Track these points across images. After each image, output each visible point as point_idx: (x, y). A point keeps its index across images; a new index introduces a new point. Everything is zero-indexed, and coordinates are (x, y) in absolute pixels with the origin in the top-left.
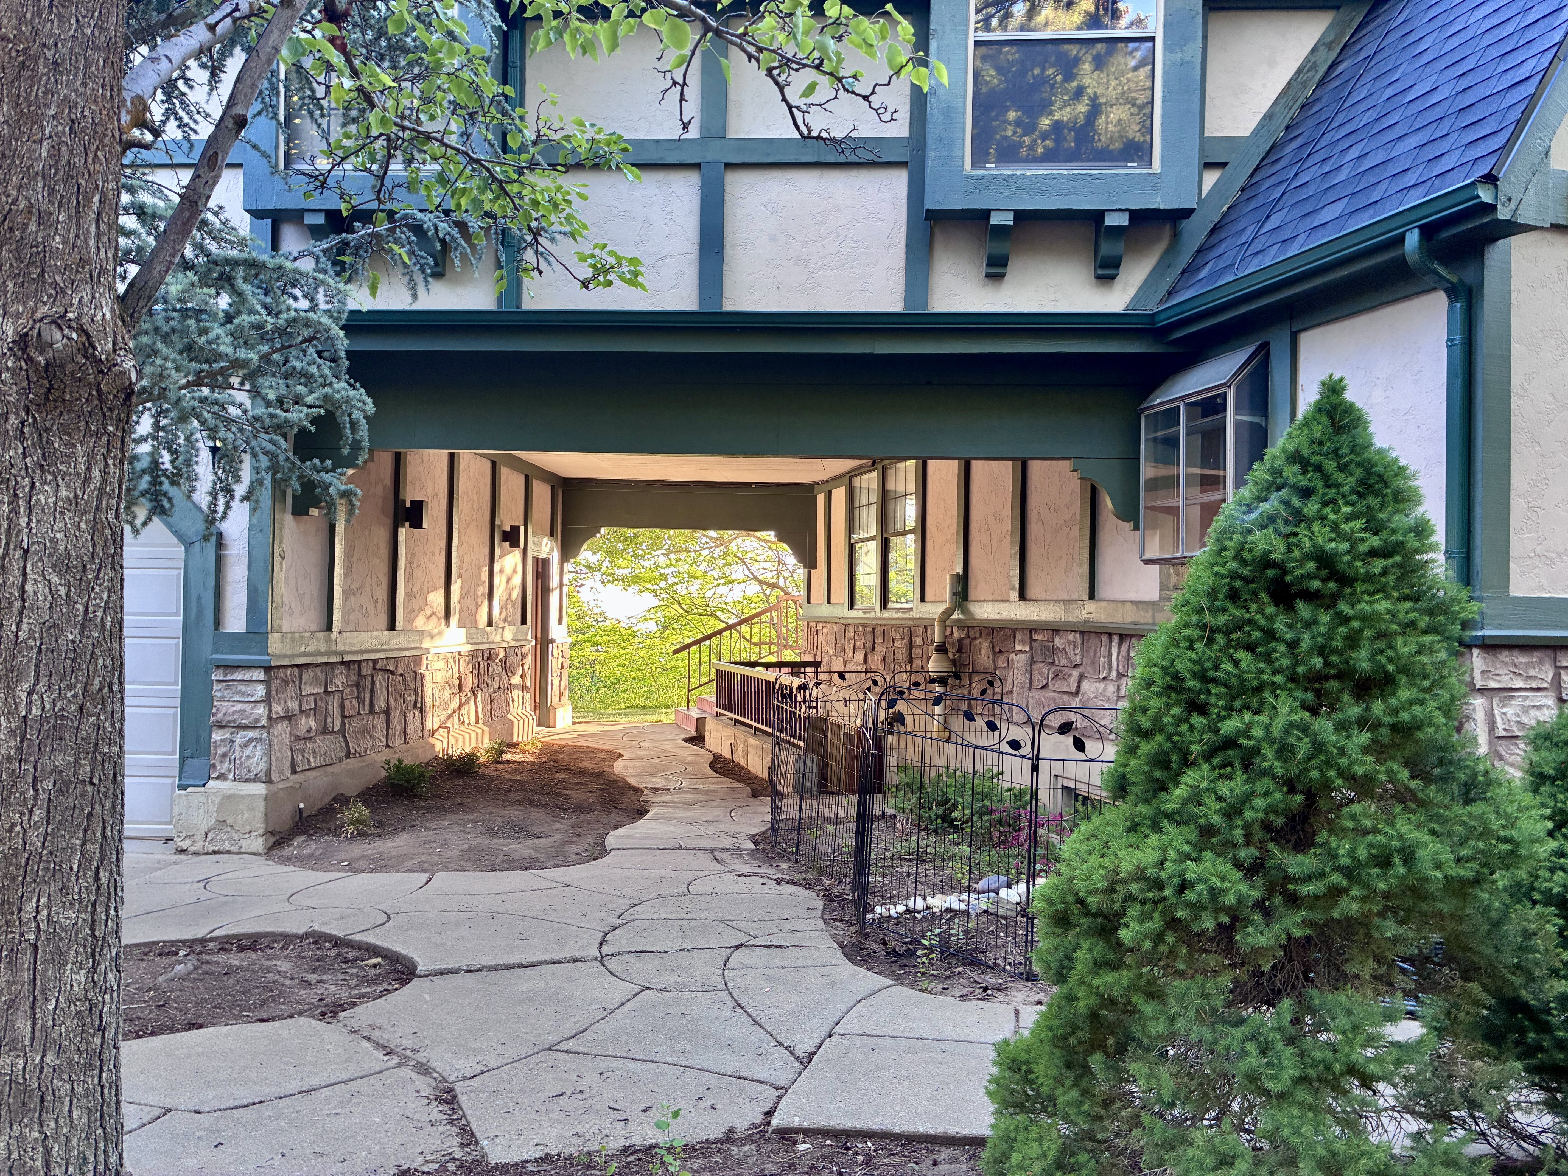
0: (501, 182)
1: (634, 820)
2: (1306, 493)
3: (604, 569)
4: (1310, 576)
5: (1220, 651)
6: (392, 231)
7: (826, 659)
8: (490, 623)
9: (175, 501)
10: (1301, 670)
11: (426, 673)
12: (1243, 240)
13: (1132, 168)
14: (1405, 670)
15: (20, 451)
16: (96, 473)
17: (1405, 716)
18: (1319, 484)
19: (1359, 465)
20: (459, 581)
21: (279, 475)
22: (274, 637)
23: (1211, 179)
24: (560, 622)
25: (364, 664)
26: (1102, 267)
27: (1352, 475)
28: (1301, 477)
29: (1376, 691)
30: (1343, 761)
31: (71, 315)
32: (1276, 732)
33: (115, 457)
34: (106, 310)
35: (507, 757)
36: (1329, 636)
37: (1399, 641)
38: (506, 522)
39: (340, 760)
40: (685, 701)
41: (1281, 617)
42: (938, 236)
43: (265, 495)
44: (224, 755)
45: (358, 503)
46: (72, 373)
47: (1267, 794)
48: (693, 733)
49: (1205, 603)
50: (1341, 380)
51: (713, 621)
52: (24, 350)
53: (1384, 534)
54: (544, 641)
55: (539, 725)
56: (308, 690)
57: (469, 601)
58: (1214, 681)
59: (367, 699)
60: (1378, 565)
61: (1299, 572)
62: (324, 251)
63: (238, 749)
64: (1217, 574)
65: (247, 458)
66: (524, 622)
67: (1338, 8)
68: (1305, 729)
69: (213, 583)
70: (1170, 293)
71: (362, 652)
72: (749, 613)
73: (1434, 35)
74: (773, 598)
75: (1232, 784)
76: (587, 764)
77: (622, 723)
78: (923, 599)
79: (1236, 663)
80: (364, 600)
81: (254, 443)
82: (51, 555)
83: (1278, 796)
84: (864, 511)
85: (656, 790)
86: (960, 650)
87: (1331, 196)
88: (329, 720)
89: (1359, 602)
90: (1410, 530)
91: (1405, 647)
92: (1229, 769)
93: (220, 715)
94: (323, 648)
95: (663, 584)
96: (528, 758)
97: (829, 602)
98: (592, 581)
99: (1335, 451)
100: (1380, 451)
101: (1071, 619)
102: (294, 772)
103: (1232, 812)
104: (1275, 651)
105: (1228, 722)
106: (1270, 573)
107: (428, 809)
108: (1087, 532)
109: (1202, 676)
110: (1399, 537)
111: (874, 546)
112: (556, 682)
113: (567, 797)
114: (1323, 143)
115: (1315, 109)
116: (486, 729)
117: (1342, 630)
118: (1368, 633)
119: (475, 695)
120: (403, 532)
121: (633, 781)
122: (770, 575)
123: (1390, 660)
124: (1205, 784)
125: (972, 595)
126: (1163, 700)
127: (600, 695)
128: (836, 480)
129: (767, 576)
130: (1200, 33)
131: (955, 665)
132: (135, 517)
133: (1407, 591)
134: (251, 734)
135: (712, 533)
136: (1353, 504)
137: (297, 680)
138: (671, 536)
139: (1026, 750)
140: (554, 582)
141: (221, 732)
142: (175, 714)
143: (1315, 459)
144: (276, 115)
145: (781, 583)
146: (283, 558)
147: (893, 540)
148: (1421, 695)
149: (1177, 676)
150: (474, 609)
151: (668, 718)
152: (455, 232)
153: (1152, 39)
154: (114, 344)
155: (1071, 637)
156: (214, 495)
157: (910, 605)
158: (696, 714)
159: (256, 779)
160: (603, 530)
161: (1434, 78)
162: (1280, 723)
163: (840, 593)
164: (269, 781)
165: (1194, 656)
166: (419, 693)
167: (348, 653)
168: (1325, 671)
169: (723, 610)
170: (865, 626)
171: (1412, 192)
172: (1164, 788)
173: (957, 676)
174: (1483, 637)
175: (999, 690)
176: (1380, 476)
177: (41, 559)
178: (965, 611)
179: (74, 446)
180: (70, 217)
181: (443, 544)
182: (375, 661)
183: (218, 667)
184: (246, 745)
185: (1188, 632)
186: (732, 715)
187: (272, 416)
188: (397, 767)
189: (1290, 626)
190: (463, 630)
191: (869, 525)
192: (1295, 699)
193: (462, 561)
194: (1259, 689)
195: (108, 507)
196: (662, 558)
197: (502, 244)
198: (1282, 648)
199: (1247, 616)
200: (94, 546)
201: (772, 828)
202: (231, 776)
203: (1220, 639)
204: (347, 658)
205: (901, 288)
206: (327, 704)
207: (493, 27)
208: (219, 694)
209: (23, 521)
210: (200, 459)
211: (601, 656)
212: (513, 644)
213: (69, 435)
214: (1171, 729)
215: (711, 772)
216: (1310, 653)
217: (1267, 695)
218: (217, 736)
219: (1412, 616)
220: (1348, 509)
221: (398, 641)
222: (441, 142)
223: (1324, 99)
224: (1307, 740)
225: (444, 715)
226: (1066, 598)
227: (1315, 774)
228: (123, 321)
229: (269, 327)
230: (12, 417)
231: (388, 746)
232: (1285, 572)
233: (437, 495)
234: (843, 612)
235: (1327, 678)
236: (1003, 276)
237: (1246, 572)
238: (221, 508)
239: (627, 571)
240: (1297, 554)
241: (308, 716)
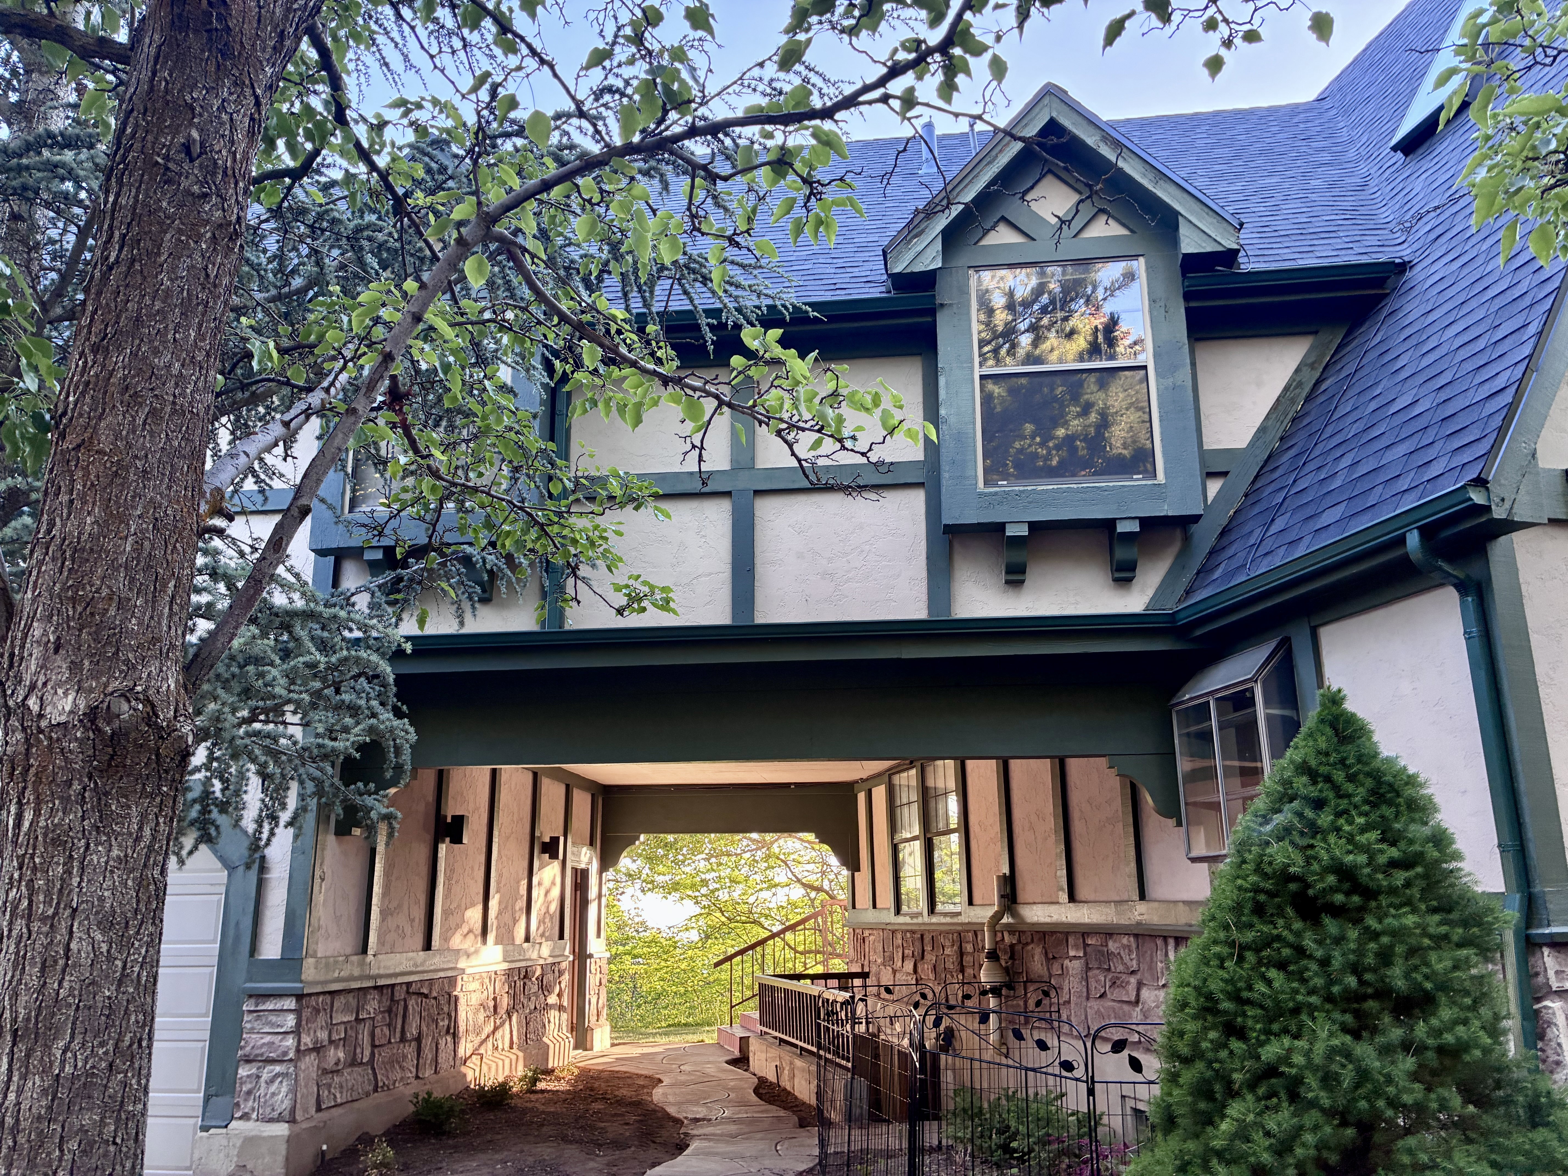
0: (542, 526)
1: (674, 1156)
2: (1319, 804)
3: (644, 876)
4: (1333, 890)
5: (1252, 969)
6: (443, 564)
7: (874, 969)
8: (527, 939)
9: (222, 829)
10: (1336, 989)
11: (461, 995)
12: (1252, 542)
13: (1138, 480)
14: (1444, 987)
15: (80, 814)
16: (147, 832)
17: (1449, 1038)
18: (1331, 795)
19: (1368, 774)
20: (497, 896)
21: (323, 800)
22: (309, 963)
23: (1214, 487)
24: (599, 935)
25: (397, 988)
26: (1119, 569)
27: (1363, 785)
28: (1312, 788)
29: (1417, 1011)
30: (1391, 1090)
31: (139, 688)
32: (1318, 1060)
33: (166, 817)
34: (172, 683)
35: (541, 1085)
36: (1360, 952)
37: (1433, 957)
38: (546, 834)
39: (368, 1095)
40: (728, 1018)
41: (1308, 934)
42: (957, 547)
43: (310, 819)
44: (249, 1093)
45: (397, 826)
46: (135, 740)
47: (1316, 1128)
48: (737, 1054)
49: (1230, 919)
50: (1339, 691)
51: (756, 929)
52: (93, 722)
53: (1402, 844)
54: (582, 955)
55: (576, 1047)
56: (339, 1018)
57: (507, 917)
58: (1249, 1002)
59: (399, 1026)
60: (1400, 877)
61: (1320, 886)
62: (379, 587)
63: (263, 1085)
64: (1240, 888)
65: (294, 786)
66: (561, 937)
67: (1316, 333)
68: (1348, 1055)
69: (252, 908)
70: (1188, 593)
71: (396, 975)
72: (794, 919)
73: (1410, 353)
74: (817, 903)
75: (1280, 1116)
76: (624, 1092)
77: (660, 1045)
78: (971, 903)
79: (1269, 982)
80: (401, 920)
81: (301, 770)
82: (97, 913)
83: (1328, 1130)
84: (906, 809)
85: (697, 1120)
86: (1012, 957)
87: (1329, 501)
88: (358, 1050)
89: (1386, 915)
90: (1428, 840)
91: (1440, 962)
92: (1275, 1100)
93: (248, 1049)
94: (356, 972)
95: (704, 891)
96: (563, 1086)
97: (874, 906)
98: (632, 889)
99: (1342, 761)
100: (1388, 760)
101: (1123, 922)
102: (319, 1109)
103: (1283, 1148)
104: (1307, 969)
105: (1268, 1048)
106: (1293, 886)
107: (456, 1148)
108: (1131, 830)
109: (1236, 997)
110: (1417, 848)
111: (917, 845)
112: (594, 1000)
113: (604, 1131)
114: (1317, 452)
115: (1305, 422)
116: (521, 1054)
117: (1372, 945)
118: (1399, 949)
119: (510, 1017)
120: (443, 848)
121: (672, 1111)
122: (814, 877)
123: (1427, 977)
124: (1251, 1117)
125: (1022, 896)
126: (1199, 1024)
127: (641, 1011)
128: (875, 779)
129: (812, 879)
130: (1188, 361)
131: (1008, 974)
132: (181, 848)
133: (1435, 903)
134: (278, 1068)
135: (755, 836)
136: (1366, 814)
137: (328, 1008)
138: (710, 841)
139: (1079, 1072)
140: (593, 893)
141: (247, 1067)
142: (203, 1048)
143: (1323, 769)
144: (344, 467)
145: (826, 887)
146: (323, 880)
147: (936, 840)
148: (1462, 1015)
149: (1209, 997)
150: (511, 923)
151: (710, 1037)
152: (502, 564)
153: (1145, 368)
154: (176, 711)
155: (1125, 940)
156: (259, 822)
157: (958, 909)
158: (740, 1033)
159: (279, 1119)
160: (642, 837)
161: (1414, 391)
162: (1320, 1048)
163: (886, 898)
164: (292, 1121)
165: (1226, 976)
166: (452, 1017)
167: (381, 976)
168: (1363, 990)
169: (766, 917)
170: (913, 932)
171: (1406, 496)
172: (1211, 1122)
173: (1010, 986)
174: (1551, 935)
175: (1055, 1000)
176: (1391, 785)
177: (87, 918)
178: (1014, 914)
179: (129, 807)
180: (146, 602)
181: (482, 858)
182: (409, 984)
183: (250, 996)
184: (272, 1081)
185: (1217, 949)
186: (777, 1034)
187: (319, 746)
188: (426, 1101)
189: (1320, 943)
190: (500, 948)
191: (911, 826)
192: (1334, 1022)
193: (500, 875)
194: (1296, 1011)
195: (155, 863)
196: (703, 863)
197: (547, 571)
198: (1314, 966)
199: (1275, 932)
200: (138, 902)
201: (820, 1163)
202: (254, 1116)
203: (1250, 956)
204: (381, 982)
205: (924, 597)
206: (357, 1033)
207: (542, 384)
208: (248, 1026)
209: (75, 881)
210: (249, 788)
211: (641, 969)
212: (550, 960)
213: (126, 797)
214: (1210, 1055)
215: (754, 1098)
216: (1343, 971)
217: (1304, 1017)
218: (244, 1071)
219: (1443, 929)
220: (1361, 820)
221: (434, 961)
222: (488, 494)
223: (1313, 413)
224: (1350, 1067)
225: (478, 1040)
226: (1117, 898)
227: (1363, 1104)
228: (186, 689)
229: (322, 667)
230: (76, 782)
231: (417, 1077)
232: (1308, 886)
233: (477, 809)
234: (890, 917)
235: (1365, 997)
236: (1022, 582)
237: (1268, 885)
238: (265, 836)
239: (668, 878)
240: (1315, 867)
241: (337, 1048)
